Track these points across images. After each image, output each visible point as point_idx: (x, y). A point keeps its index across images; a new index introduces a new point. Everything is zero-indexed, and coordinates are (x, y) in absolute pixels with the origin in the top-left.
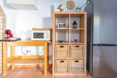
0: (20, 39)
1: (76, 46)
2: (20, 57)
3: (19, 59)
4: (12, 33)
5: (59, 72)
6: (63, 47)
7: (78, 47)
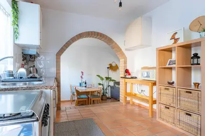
0: (136, 78)
1: (187, 92)
2: (135, 94)
3: (135, 96)
4: (130, 71)
5: (163, 120)
6: (168, 89)
7: (191, 93)
